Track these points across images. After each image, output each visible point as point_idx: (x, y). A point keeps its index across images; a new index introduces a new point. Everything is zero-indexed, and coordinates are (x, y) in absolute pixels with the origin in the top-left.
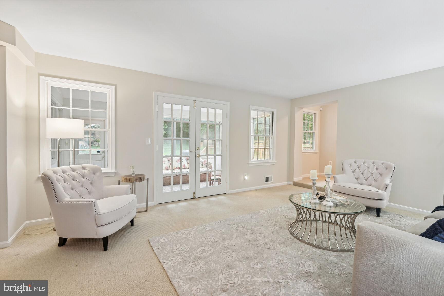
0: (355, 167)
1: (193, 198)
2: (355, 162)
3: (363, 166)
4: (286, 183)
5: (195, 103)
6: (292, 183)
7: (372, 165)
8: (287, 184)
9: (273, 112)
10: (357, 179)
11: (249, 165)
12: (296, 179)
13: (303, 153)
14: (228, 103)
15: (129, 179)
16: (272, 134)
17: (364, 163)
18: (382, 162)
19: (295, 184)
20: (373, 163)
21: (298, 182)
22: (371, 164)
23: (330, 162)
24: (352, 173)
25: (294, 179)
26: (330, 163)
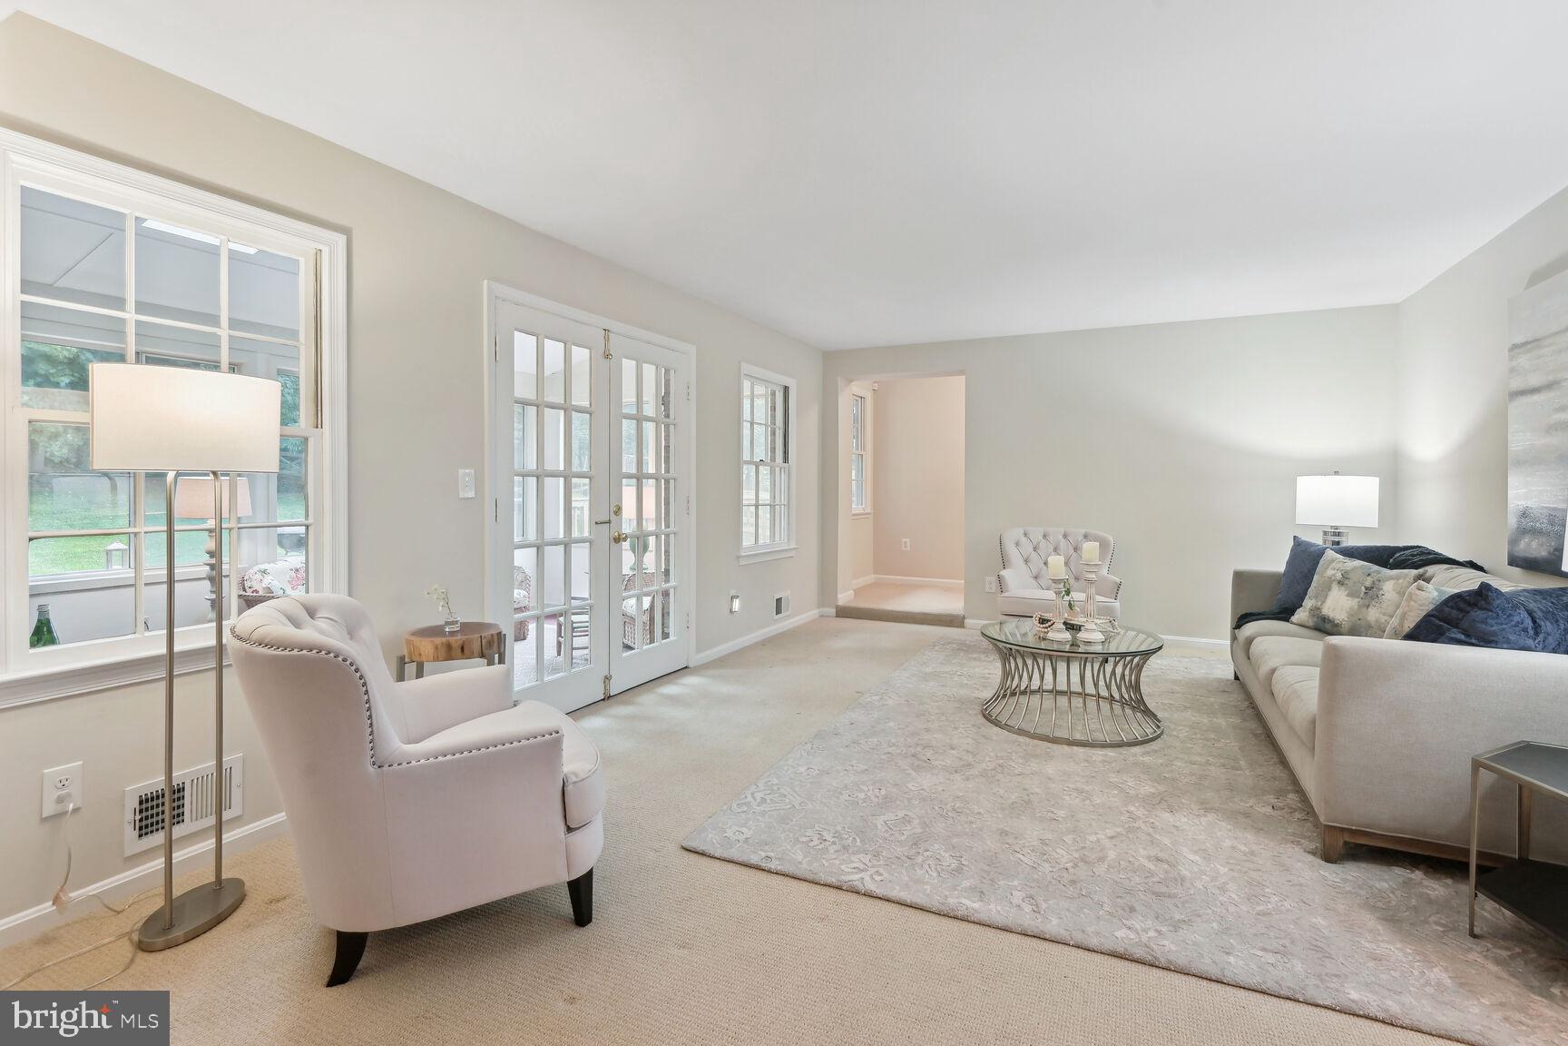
0: (1027, 548)
1: (603, 700)
2: (1025, 534)
3: (1043, 544)
4: (813, 613)
5: (607, 339)
6: (833, 611)
7: (1063, 542)
8: (817, 616)
9: (786, 389)
10: (1036, 578)
11: (742, 562)
12: (845, 598)
13: (854, 515)
14: (693, 349)
15: (460, 643)
16: (786, 460)
17: (1045, 536)
18: (1083, 531)
19: (844, 613)
20: (1065, 536)
21: (847, 605)
22: (1061, 537)
23: (904, 540)
24: (1022, 563)
25: (839, 596)
26: (905, 543)
